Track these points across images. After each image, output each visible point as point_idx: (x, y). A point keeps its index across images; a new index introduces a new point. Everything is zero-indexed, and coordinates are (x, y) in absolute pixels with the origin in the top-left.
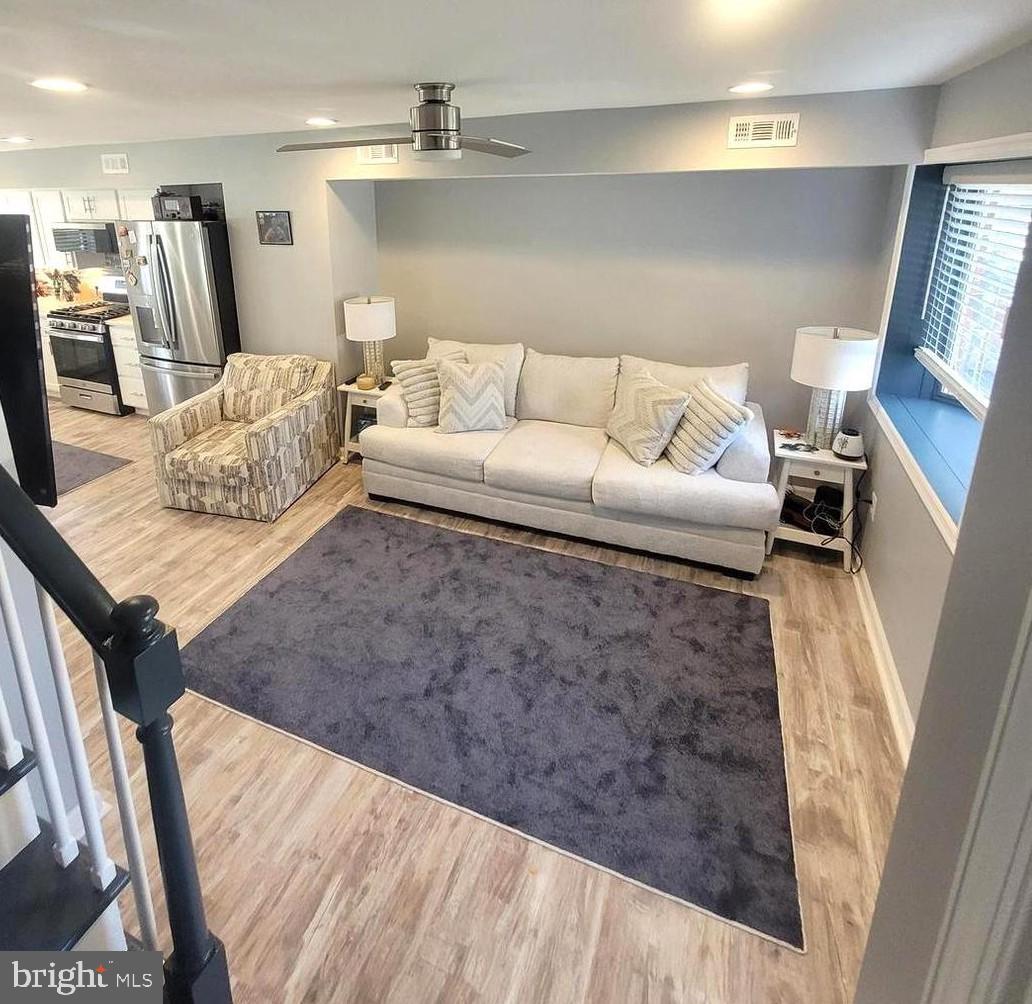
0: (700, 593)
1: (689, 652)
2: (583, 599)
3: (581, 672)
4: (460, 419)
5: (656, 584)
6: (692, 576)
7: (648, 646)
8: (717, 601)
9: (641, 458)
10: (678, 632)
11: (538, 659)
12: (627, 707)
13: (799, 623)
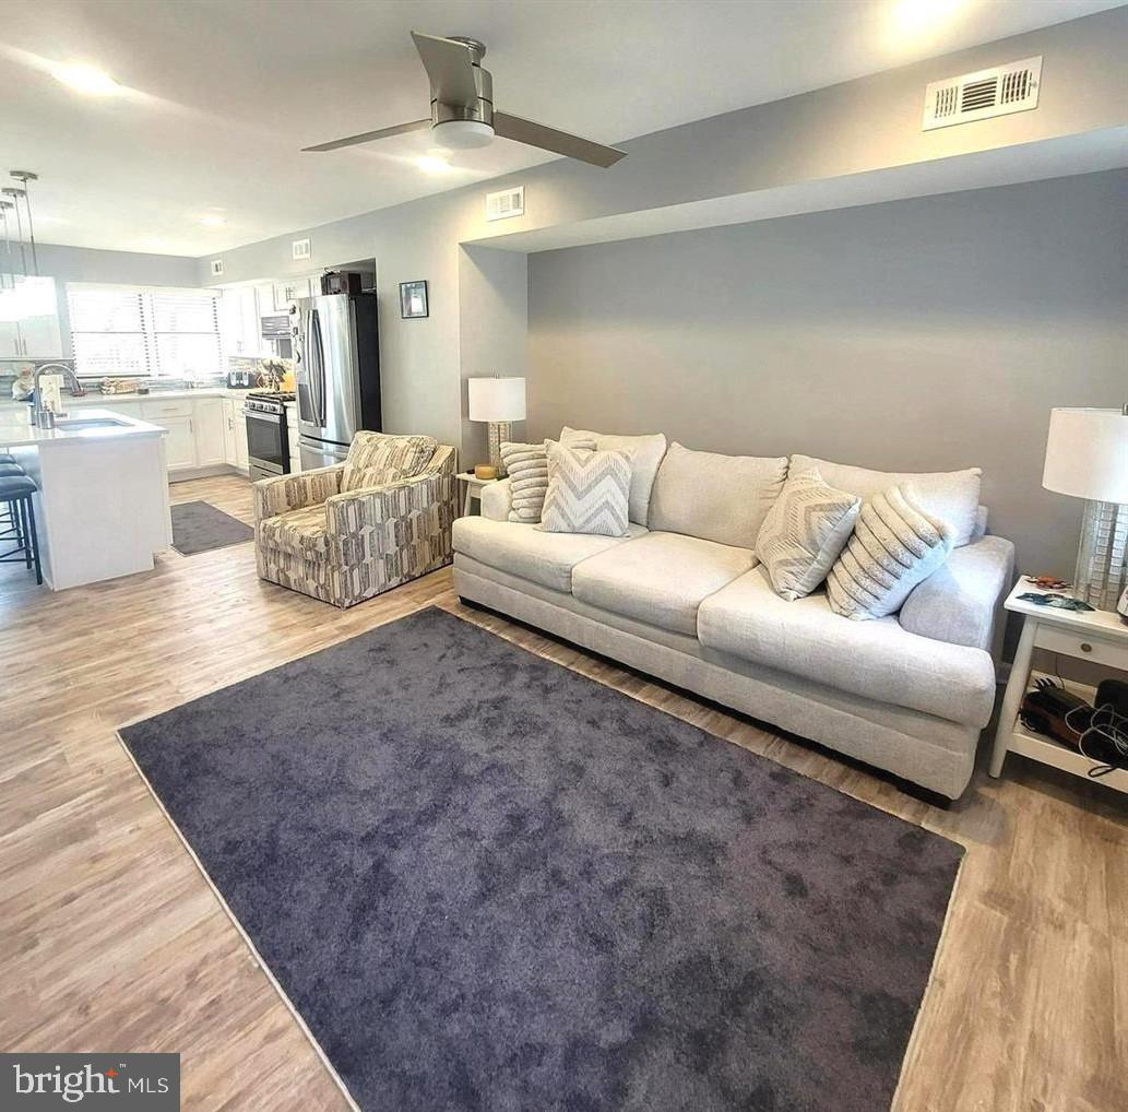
0: (840, 806)
1: (778, 892)
2: (650, 770)
3: (587, 873)
4: (563, 516)
5: (774, 776)
6: (841, 779)
7: (713, 861)
8: (865, 826)
9: (781, 586)
10: (775, 856)
11: (535, 836)
12: (629, 946)
13: (1013, 901)
